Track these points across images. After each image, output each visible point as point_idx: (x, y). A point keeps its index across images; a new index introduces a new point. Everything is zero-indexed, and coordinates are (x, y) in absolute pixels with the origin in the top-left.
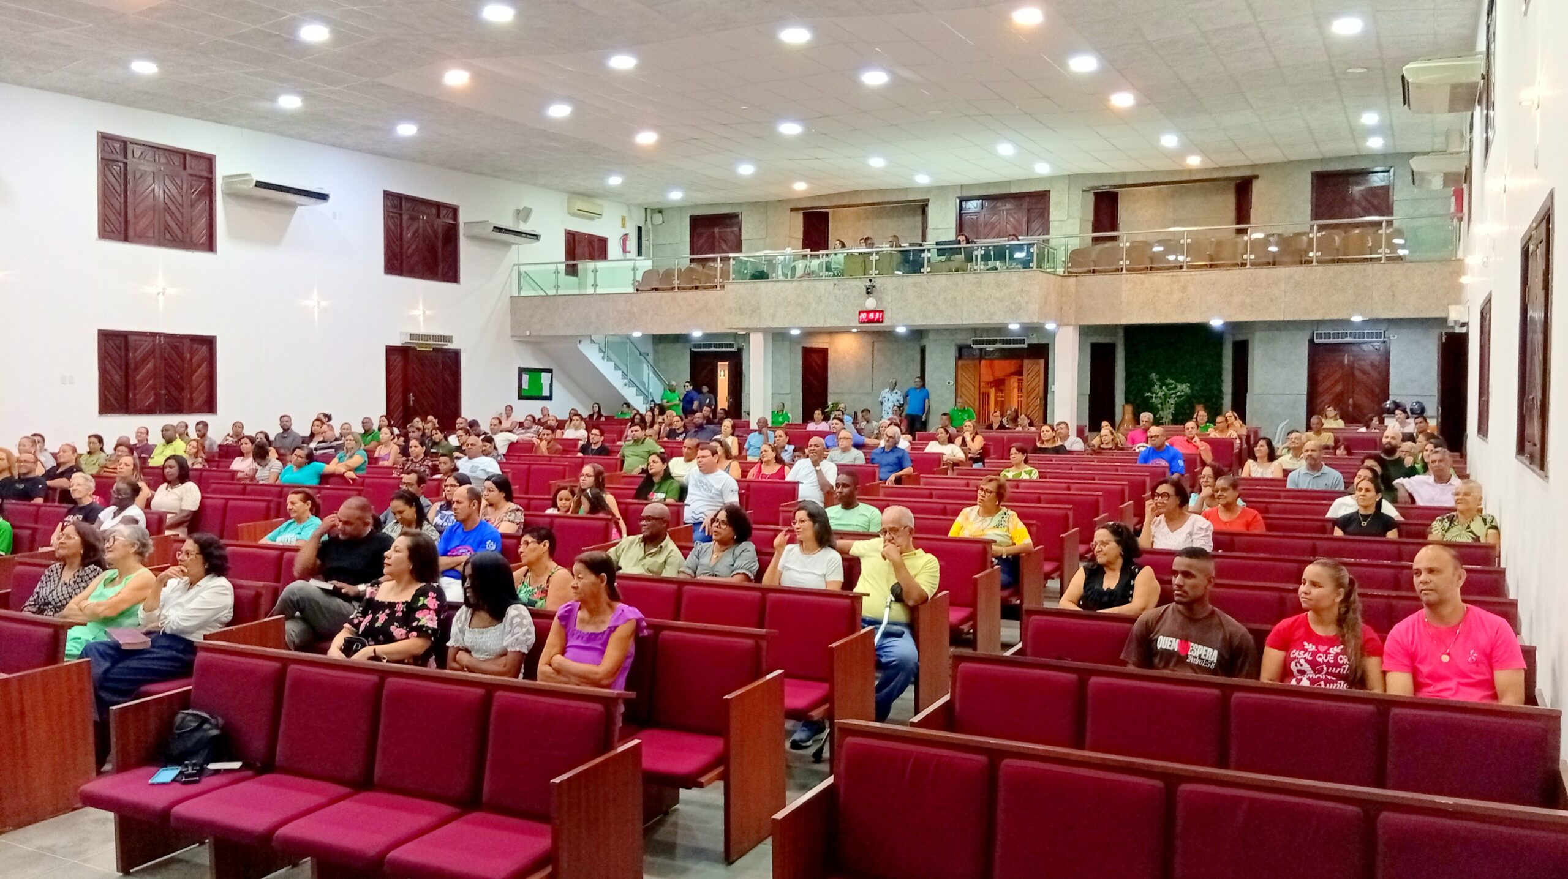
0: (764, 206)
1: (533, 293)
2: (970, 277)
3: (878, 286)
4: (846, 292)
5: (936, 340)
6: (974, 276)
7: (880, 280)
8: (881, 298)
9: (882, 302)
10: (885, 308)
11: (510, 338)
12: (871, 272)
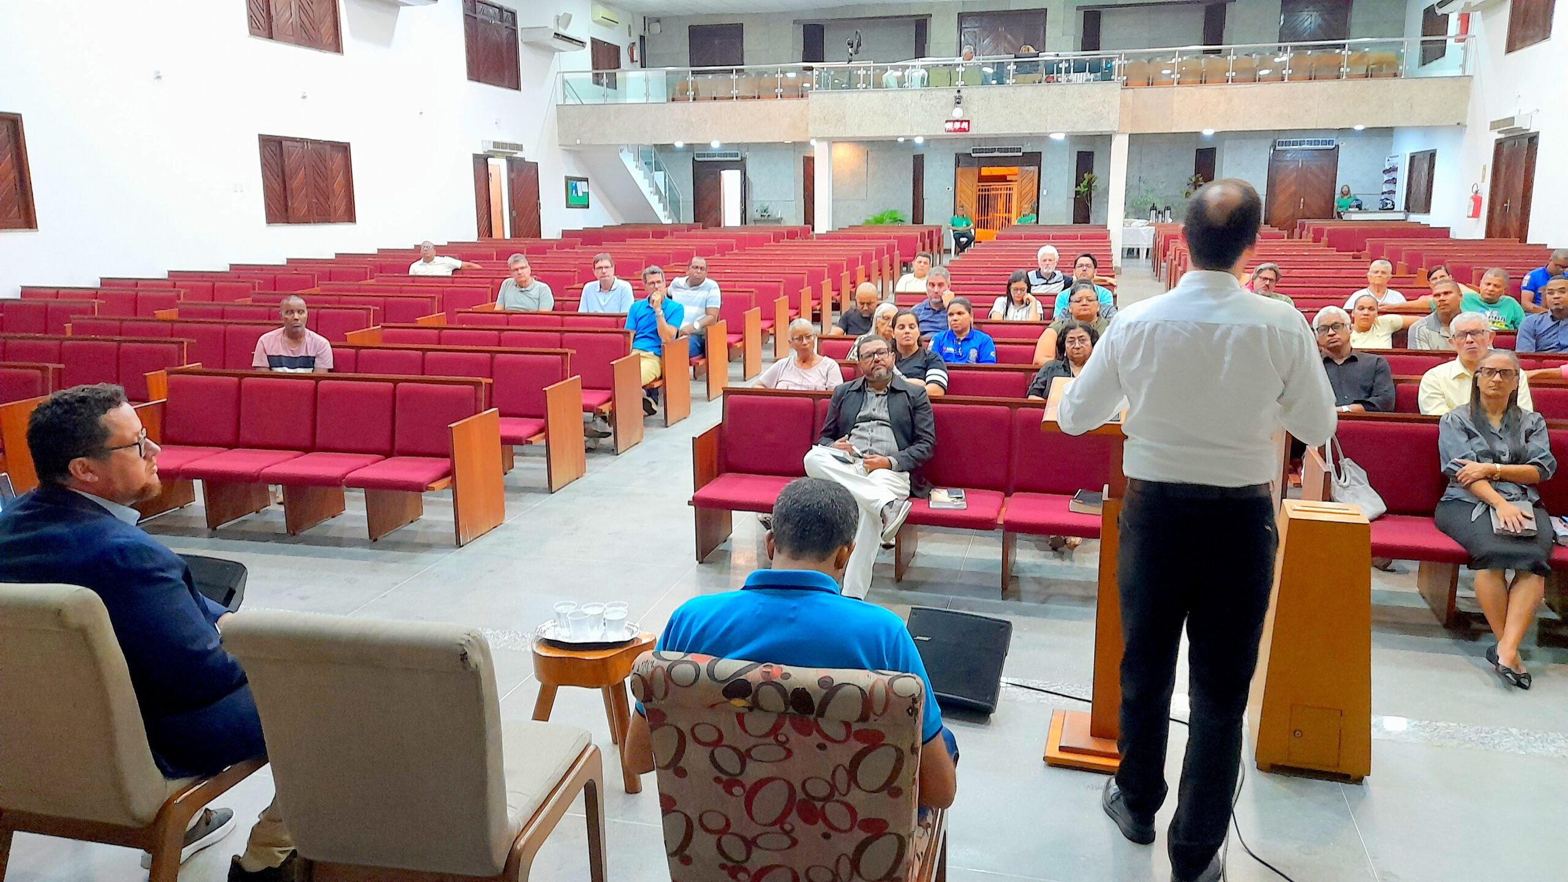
0: (766, 18)
2: (1054, 88)
3: (964, 96)
4: (932, 102)
5: (936, 149)
6: (1059, 87)
7: (967, 91)
8: (967, 108)
9: (968, 112)
10: (971, 118)
11: (558, 146)
12: (957, 83)
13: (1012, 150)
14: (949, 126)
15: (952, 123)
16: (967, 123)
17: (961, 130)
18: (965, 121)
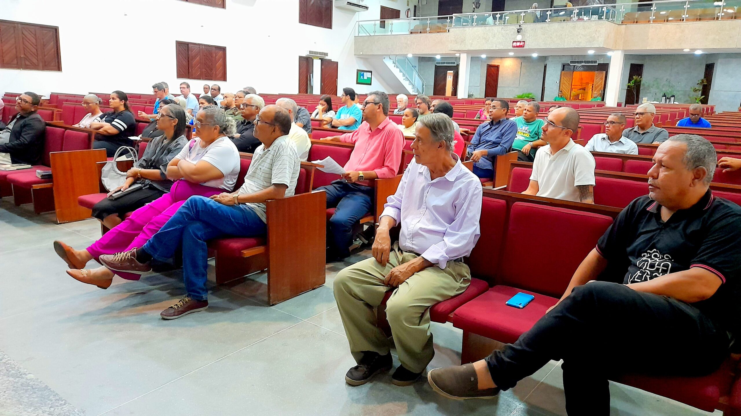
1: (365, 35)
2: (570, 24)
3: (523, 29)
4: (507, 32)
5: (552, 61)
6: (573, 23)
7: (525, 26)
8: (524, 35)
9: (524, 37)
10: (526, 40)
11: (354, 55)
12: (520, 22)
13: (592, 62)
14: (515, 44)
15: (516, 43)
16: (523, 43)
17: (520, 46)
18: (523, 42)
